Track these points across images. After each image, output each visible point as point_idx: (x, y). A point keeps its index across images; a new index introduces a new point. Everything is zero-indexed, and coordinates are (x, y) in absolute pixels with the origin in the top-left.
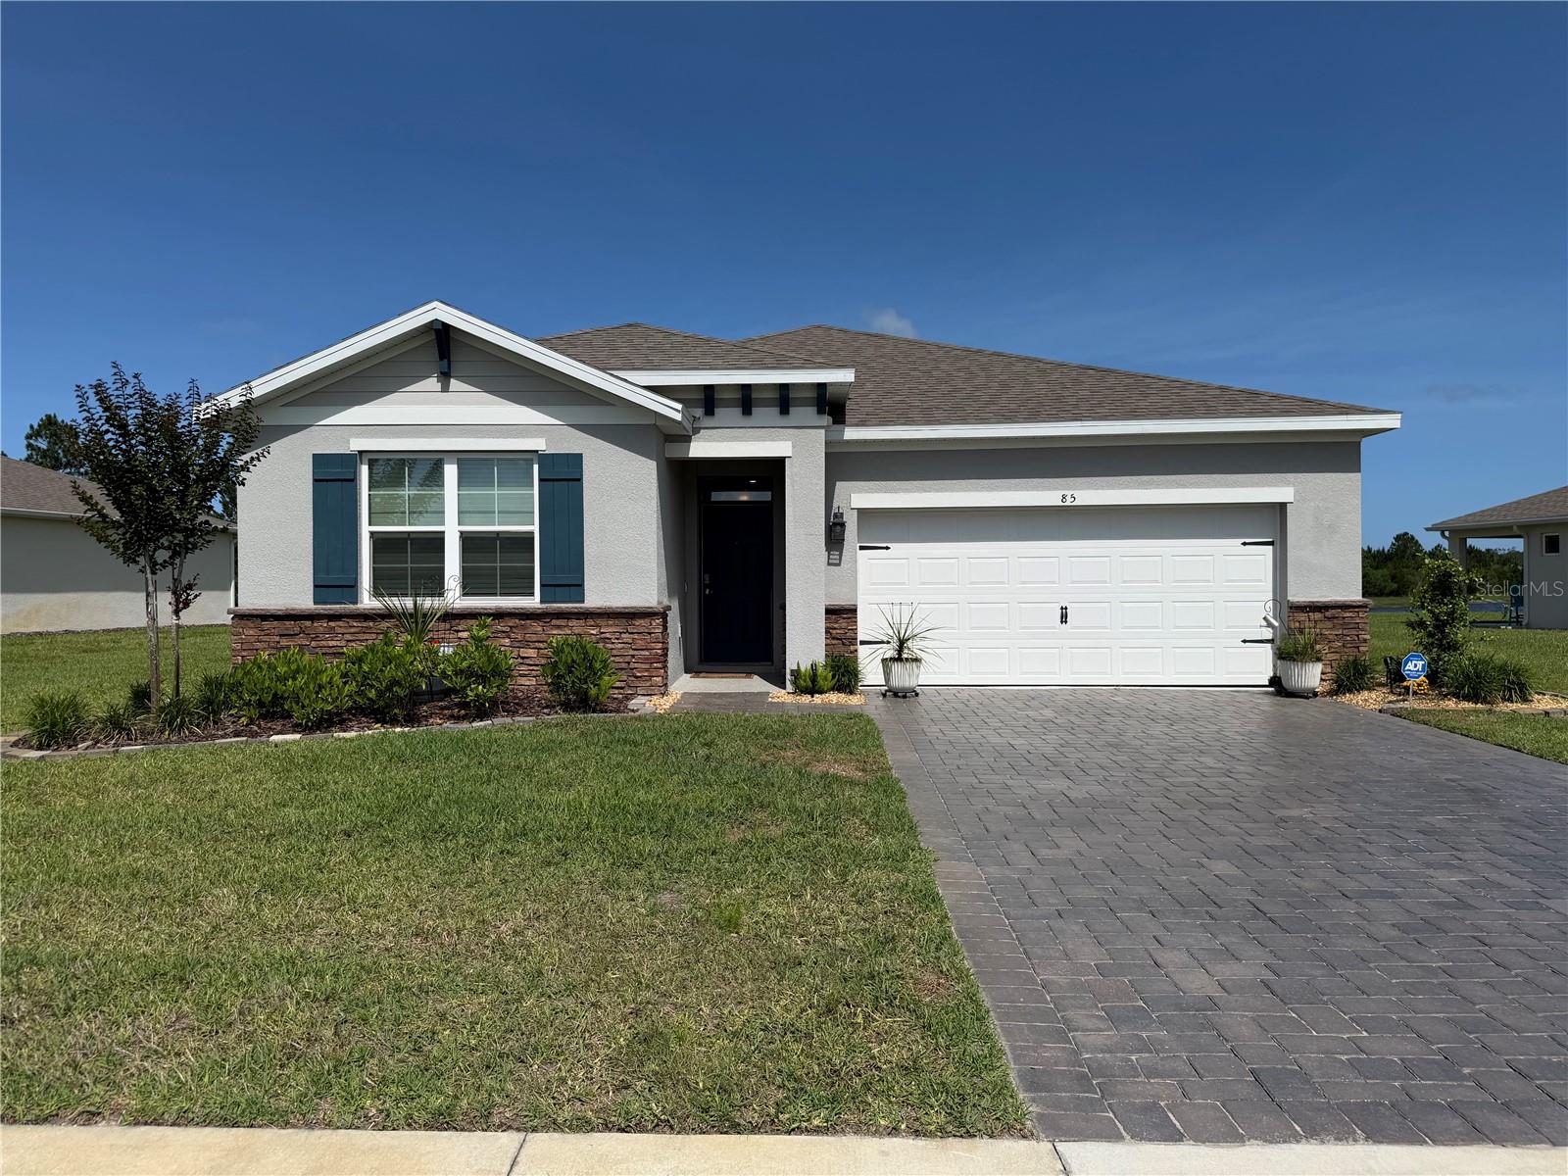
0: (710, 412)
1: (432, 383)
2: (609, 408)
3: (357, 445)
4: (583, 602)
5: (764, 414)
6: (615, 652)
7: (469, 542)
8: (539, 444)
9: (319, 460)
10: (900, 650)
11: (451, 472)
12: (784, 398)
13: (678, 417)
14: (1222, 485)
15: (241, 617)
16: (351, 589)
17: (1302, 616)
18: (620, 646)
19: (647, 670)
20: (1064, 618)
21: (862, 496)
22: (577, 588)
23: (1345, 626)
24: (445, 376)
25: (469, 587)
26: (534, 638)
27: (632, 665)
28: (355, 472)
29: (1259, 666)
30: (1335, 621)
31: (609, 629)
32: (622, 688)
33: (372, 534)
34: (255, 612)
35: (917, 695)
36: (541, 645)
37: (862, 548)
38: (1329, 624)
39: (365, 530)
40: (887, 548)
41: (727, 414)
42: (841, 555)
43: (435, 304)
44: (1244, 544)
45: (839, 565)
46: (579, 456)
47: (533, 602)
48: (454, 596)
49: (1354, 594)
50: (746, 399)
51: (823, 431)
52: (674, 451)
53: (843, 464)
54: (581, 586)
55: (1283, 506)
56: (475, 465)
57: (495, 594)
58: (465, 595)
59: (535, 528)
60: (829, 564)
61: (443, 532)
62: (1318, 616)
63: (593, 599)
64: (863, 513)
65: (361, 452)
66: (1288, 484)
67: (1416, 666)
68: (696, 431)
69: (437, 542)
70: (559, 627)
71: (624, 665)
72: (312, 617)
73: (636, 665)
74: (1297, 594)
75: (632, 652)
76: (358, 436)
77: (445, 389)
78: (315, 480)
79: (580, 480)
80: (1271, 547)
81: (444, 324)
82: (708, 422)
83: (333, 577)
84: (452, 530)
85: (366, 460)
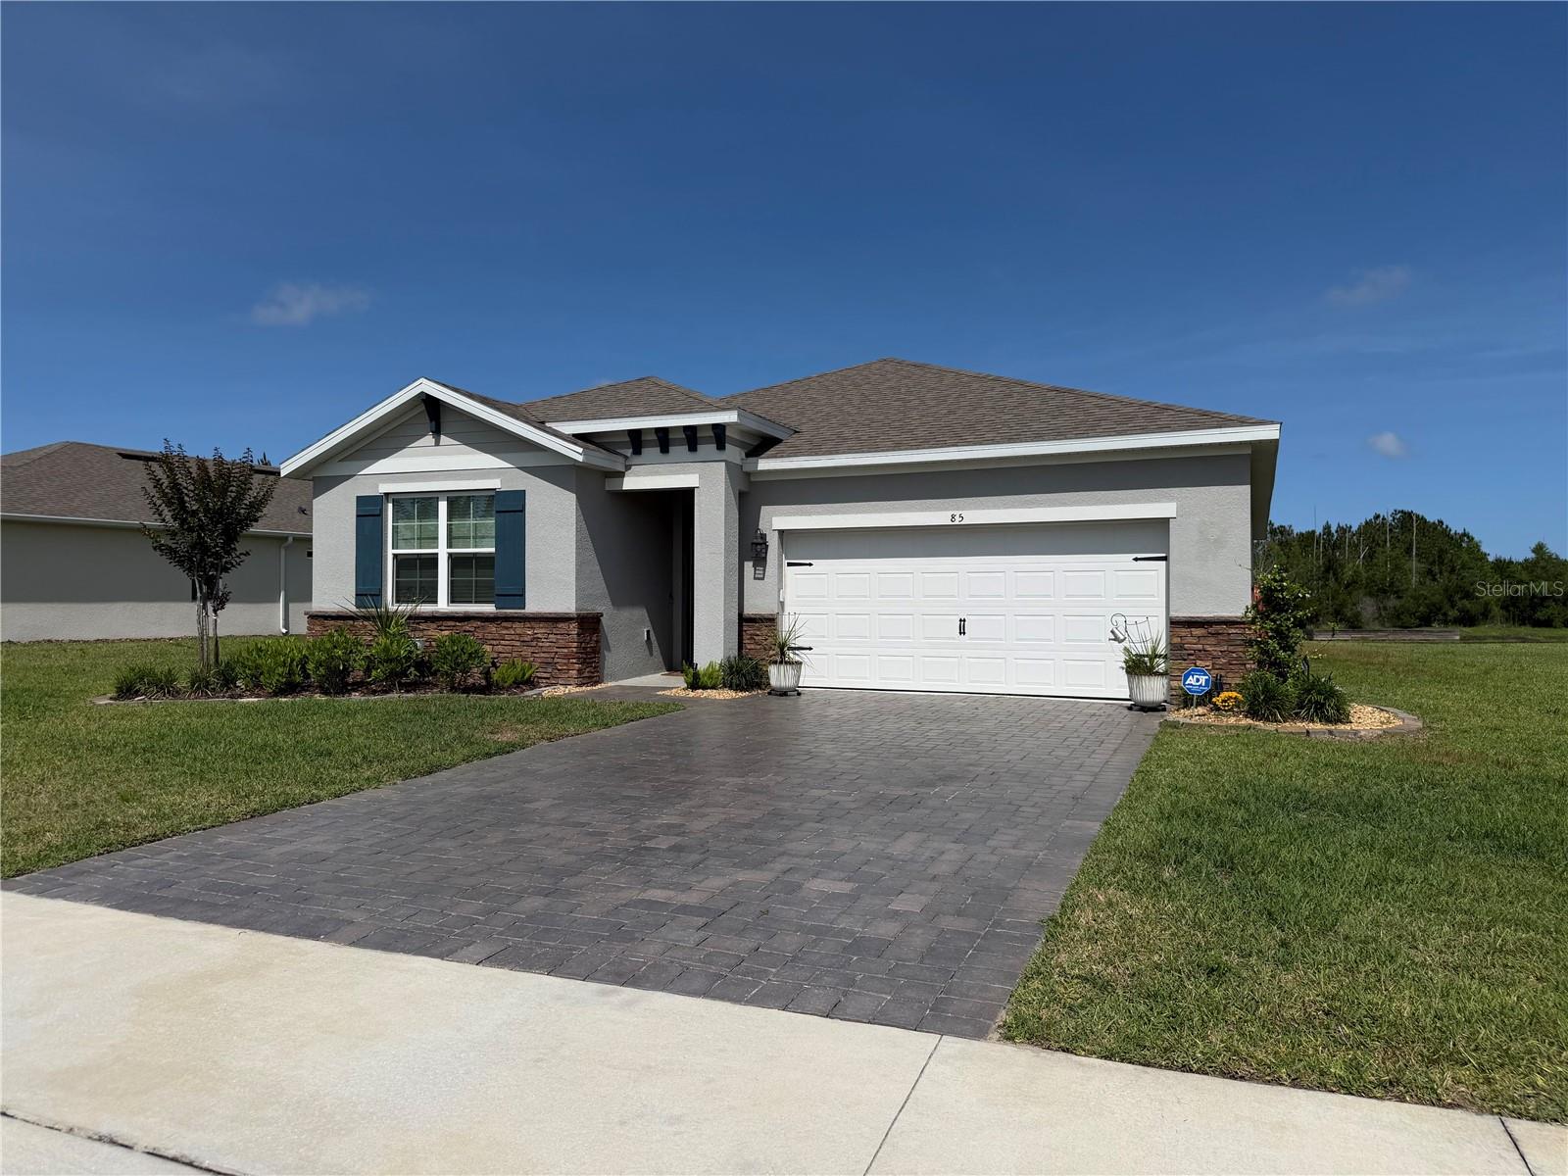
0: (637, 451)
1: (429, 439)
2: (542, 453)
3: (384, 488)
4: (524, 608)
5: (679, 451)
6: (544, 650)
7: (452, 561)
8: (494, 483)
9: (361, 501)
10: (782, 655)
11: (443, 506)
12: (692, 437)
15: (314, 617)
16: (378, 595)
17: (1184, 631)
18: (548, 644)
20: (962, 632)
21: (778, 519)
22: (519, 597)
23: (1230, 642)
24: (437, 432)
25: (454, 598)
26: (491, 637)
27: (556, 660)
28: (381, 510)
30: (1221, 637)
31: (541, 630)
32: (548, 678)
33: (395, 556)
34: (320, 614)
36: (494, 642)
37: (789, 564)
38: (1212, 640)
39: (390, 552)
40: (810, 565)
41: (651, 453)
42: (764, 570)
43: (422, 380)
44: (1136, 559)
45: (763, 579)
46: (521, 492)
47: (490, 608)
48: (443, 604)
49: (1243, 609)
50: (664, 439)
51: (724, 464)
52: (611, 485)
54: (523, 595)
55: (1165, 522)
56: (460, 503)
57: (471, 602)
58: (452, 602)
59: (493, 550)
60: (755, 578)
61: (437, 554)
62: (1197, 632)
63: (532, 606)
64: (781, 532)
65: (387, 494)
66: (1170, 499)
67: (1198, 680)
68: (628, 467)
69: (433, 560)
70: (507, 628)
71: (550, 660)
72: (354, 618)
73: (559, 660)
74: (1173, 614)
75: (556, 650)
76: (384, 481)
77: (437, 444)
78: (358, 516)
79: (523, 511)
80: (1159, 563)
81: (428, 395)
82: (637, 459)
83: (368, 587)
84: (443, 552)
85: (390, 500)
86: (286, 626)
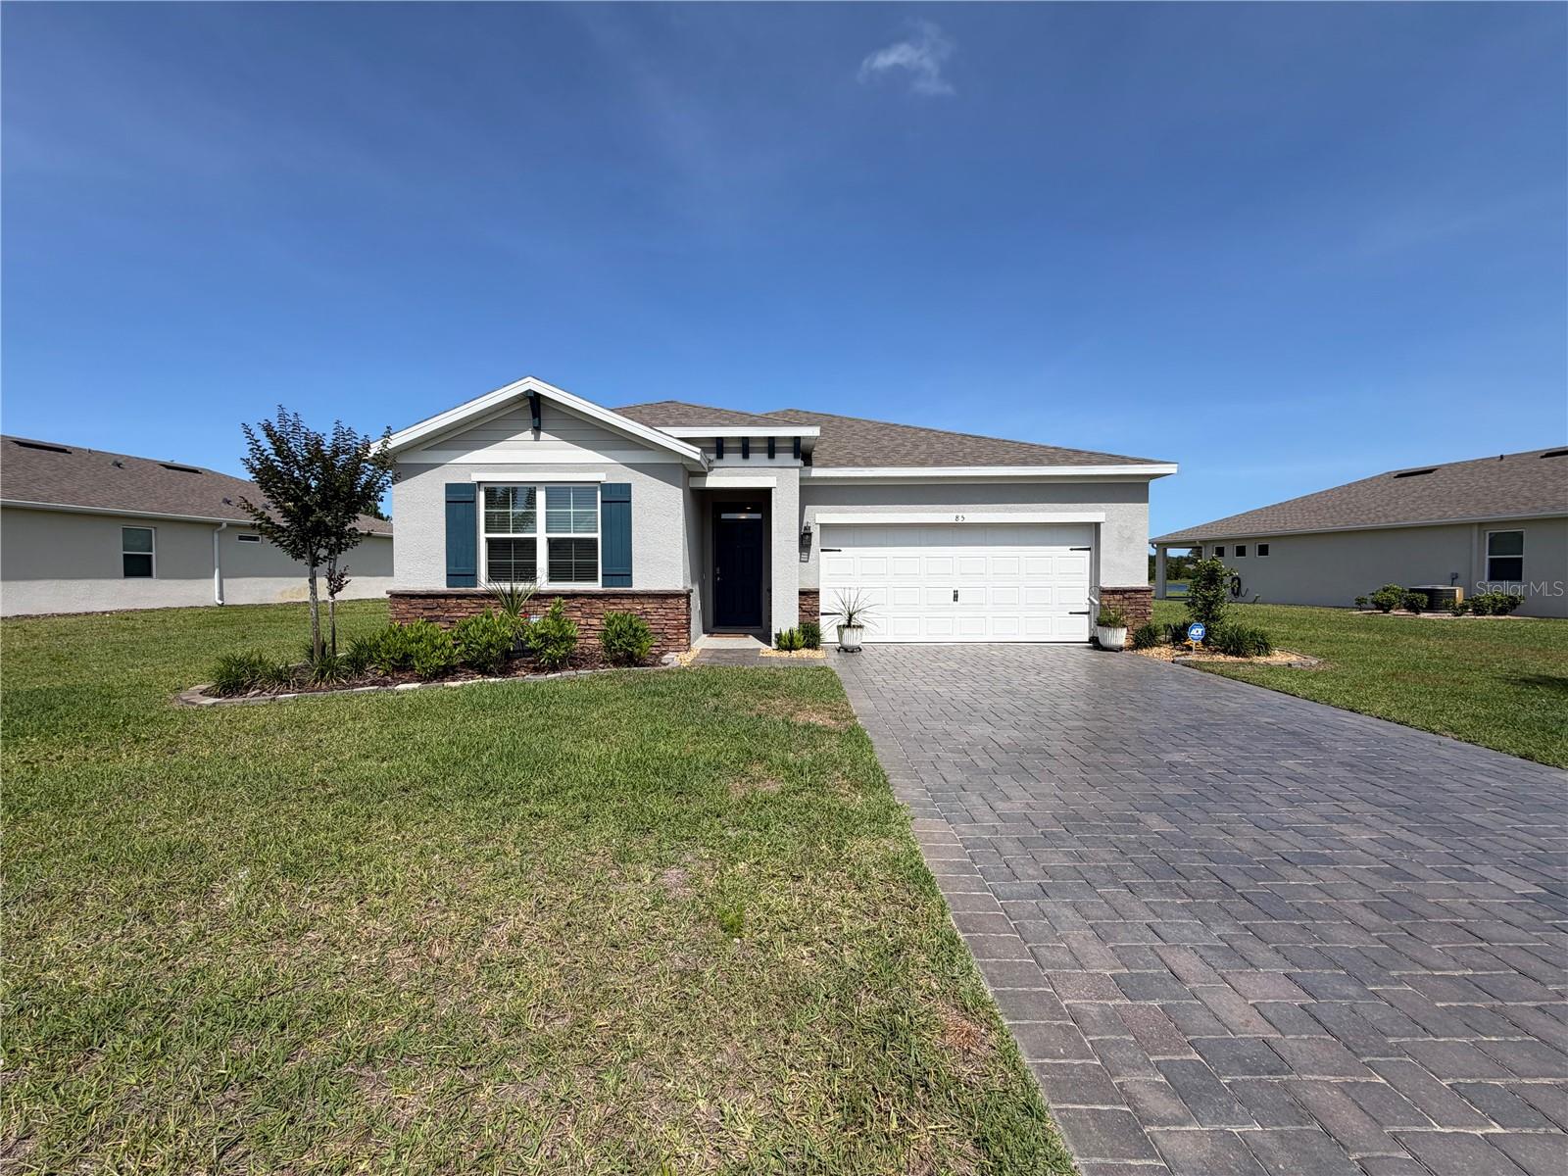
0: (720, 456)
1: (528, 435)
2: (651, 452)
3: (476, 477)
4: (631, 586)
6: (653, 622)
7: (553, 544)
8: (601, 477)
9: (450, 488)
10: (850, 620)
11: (541, 497)
12: (771, 447)
13: (697, 457)
14: (1056, 511)
15: (396, 596)
16: (472, 577)
17: (1107, 597)
18: (657, 617)
19: (675, 634)
20: (956, 598)
21: (822, 515)
22: (627, 577)
23: (1137, 603)
24: (537, 429)
25: (553, 576)
26: (598, 611)
27: (665, 631)
28: (475, 497)
29: (1081, 630)
30: (1131, 600)
31: (649, 606)
32: (659, 646)
34: (404, 592)
35: (860, 650)
36: (602, 616)
37: (822, 550)
38: (1126, 602)
39: (483, 536)
40: (840, 550)
41: (732, 458)
42: (809, 555)
43: (529, 379)
44: (1071, 549)
45: (808, 561)
46: (629, 486)
47: (596, 586)
48: (543, 583)
49: (1143, 582)
50: (745, 447)
51: (798, 470)
52: (696, 483)
53: (810, 493)
54: (630, 575)
55: (1097, 525)
56: (558, 493)
57: (571, 581)
58: (550, 580)
59: (598, 535)
60: (801, 561)
61: (535, 538)
62: (1118, 597)
63: (638, 586)
64: (822, 526)
65: (479, 483)
66: (1101, 510)
67: (1197, 632)
68: (711, 469)
69: (531, 544)
70: (614, 604)
71: (659, 631)
72: (445, 596)
73: (669, 631)
74: (1107, 582)
75: (665, 622)
76: (477, 471)
77: (537, 439)
78: (447, 502)
79: (629, 502)
80: (1088, 552)
81: (535, 393)
82: (718, 463)
83: (460, 568)
84: (541, 537)
85: (482, 488)
86: (221, 598)
